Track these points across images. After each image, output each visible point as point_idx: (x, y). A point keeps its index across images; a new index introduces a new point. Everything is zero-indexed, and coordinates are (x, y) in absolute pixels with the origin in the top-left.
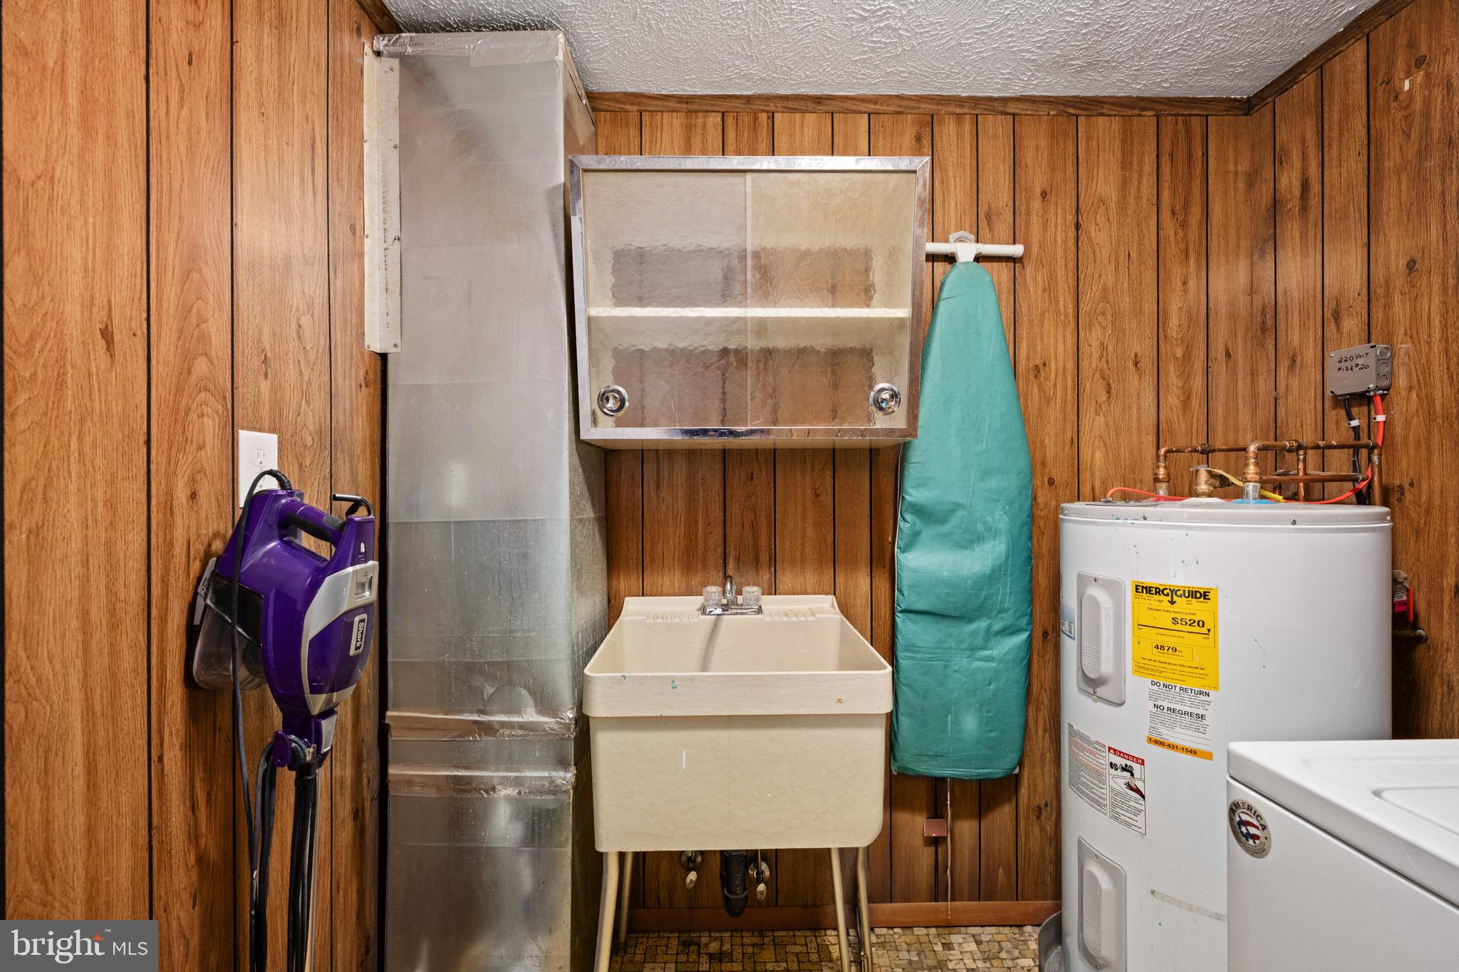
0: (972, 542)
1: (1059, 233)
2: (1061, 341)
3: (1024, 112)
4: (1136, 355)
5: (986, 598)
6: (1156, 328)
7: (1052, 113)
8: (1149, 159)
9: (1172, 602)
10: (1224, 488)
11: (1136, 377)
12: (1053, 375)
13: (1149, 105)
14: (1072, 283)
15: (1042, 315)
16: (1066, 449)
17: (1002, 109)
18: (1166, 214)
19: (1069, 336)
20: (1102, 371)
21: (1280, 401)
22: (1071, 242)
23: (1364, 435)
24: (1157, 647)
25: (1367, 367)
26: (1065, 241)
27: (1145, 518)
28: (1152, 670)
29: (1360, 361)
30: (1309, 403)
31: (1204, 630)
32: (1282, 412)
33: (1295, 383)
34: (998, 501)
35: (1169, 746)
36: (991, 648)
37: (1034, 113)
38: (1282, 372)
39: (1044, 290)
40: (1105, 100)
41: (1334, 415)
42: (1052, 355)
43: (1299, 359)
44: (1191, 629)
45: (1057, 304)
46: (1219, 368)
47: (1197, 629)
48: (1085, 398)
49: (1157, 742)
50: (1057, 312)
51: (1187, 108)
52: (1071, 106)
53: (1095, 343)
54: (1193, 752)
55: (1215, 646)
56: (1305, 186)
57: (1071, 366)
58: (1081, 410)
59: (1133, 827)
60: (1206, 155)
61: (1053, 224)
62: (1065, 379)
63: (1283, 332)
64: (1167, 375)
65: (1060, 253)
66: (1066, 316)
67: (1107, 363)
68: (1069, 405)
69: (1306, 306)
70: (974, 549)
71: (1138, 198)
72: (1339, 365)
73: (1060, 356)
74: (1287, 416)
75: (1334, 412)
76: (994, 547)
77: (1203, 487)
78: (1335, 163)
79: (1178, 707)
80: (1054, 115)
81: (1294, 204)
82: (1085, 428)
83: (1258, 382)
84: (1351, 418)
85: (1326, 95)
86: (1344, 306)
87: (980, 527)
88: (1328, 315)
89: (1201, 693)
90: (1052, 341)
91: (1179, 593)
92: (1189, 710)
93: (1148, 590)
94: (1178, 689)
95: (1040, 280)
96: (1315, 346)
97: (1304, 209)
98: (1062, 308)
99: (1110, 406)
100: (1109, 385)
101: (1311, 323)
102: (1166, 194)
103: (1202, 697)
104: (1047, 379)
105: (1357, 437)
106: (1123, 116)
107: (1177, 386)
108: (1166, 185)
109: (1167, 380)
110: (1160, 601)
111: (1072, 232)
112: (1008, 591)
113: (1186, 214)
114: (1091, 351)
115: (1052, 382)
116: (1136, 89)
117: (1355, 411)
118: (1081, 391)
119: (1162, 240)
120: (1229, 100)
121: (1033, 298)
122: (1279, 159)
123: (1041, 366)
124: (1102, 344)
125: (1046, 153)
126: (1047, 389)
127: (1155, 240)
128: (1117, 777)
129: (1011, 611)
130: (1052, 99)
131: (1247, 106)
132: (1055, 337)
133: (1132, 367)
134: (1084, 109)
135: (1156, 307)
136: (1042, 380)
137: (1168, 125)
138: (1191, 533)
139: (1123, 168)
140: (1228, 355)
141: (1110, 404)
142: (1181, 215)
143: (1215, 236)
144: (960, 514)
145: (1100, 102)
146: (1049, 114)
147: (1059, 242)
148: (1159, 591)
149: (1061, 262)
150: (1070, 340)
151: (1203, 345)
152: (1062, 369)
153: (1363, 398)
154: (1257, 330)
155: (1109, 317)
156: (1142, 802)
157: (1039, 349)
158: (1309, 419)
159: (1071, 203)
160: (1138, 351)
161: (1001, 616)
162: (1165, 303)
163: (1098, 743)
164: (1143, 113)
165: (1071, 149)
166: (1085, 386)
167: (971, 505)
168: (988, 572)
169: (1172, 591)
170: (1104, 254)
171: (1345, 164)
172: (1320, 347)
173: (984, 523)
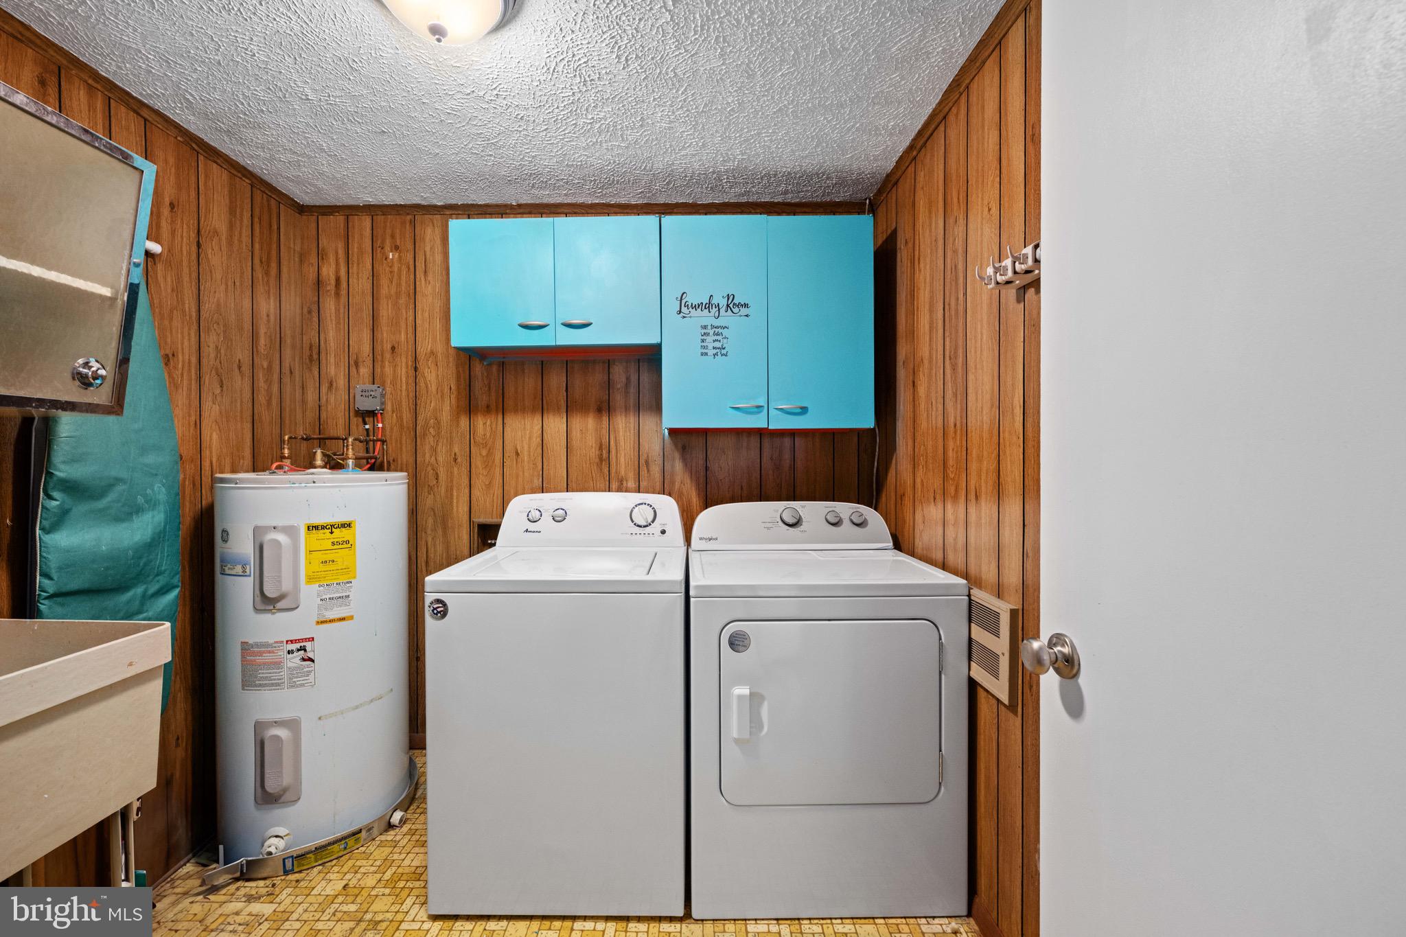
0: (131, 514)
1: (184, 244)
2: (187, 338)
3: (155, 123)
4: (239, 361)
5: (145, 564)
6: (251, 343)
7: (179, 138)
8: (247, 215)
9: (332, 533)
10: (334, 464)
11: (240, 378)
12: (180, 366)
13: (249, 176)
14: (195, 291)
15: (171, 311)
16: (192, 431)
17: (136, 108)
18: (257, 261)
19: (193, 335)
20: (217, 369)
21: (323, 408)
22: (194, 256)
23: (371, 433)
24: (322, 562)
25: (376, 397)
26: (189, 253)
27: (314, 482)
28: (319, 578)
29: (372, 393)
30: (341, 412)
31: (349, 546)
32: (324, 415)
33: (332, 399)
34: (156, 475)
35: (330, 621)
36: (147, 611)
37: (164, 129)
38: (324, 389)
39: (173, 290)
40: (222, 154)
41: (356, 421)
42: (180, 348)
43: (334, 384)
44: (343, 546)
45: (183, 304)
46: (286, 379)
47: (345, 546)
48: (205, 389)
49: (323, 622)
50: (183, 311)
51: (270, 191)
52: (196, 143)
53: (212, 346)
54: (343, 619)
55: (354, 554)
56: (338, 280)
57: (194, 360)
58: (202, 398)
59: (306, 685)
60: (279, 228)
61: (179, 236)
62: (190, 370)
63: (325, 365)
64: (258, 380)
65: (185, 263)
66: (190, 317)
67: (220, 363)
68: (193, 393)
69: (339, 354)
70: (133, 520)
71: (240, 241)
72: (361, 393)
73: (186, 351)
74: (327, 418)
75: (355, 419)
76: (153, 517)
77: (319, 462)
78: (355, 276)
79: (335, 596)
80: (179, 141)
81: (331, 287)
82: (205, 414)
83: (307, 393)
84: (365, 423)
85: (350, 234)
86: (361, 360)
87: (140, 500)
88: (352, 362)
89: (348, 583)
90: (179, 336)
91: (335, 527)
92: (341, 595)
93: (316, 528)
94: (335, 585)
95: (169, 279)
96: (344, 379)
97: (337, 294)
98: (187, 309)
99: (223, 398)
100: (222, 381)
101: (342, 364)
102: (257, 246)
103: (348, 585)
104: (175, 368)
105: (368, 435)
106: (231, 173)
107: (264, 389)
108: (257, 240)
109: (258, 384)
110: (324, 533)
111: (194, 248)
112: (166, 554)
113: (268, 266)
114: (209, 352)
115: (180, 371)
116: (247, 162)
117: (367, 419)
118: (202, 383)
119: (254, 278)
120: (293, 200)
121: (164, 294)
122: (321, 255)
123: (170, 356)
124: (217, 347)
125: (173, 170)
126: (175, 376)
127: (250, 277)
128: (294, 657)
129: (168, 572)
130: (182, 129)
131: (302, 209)
132: (182, 333)
133: (237, 370)
134: (206, 152)
135: (251, 328)
136: (171, 368)
137: (258, 195)
138: (342, 490)
139: (230, 214)
140: (291, 373)
141: (222, 396)
142: (266, 264)
143: (284, 288)
144: (120, 488)
145: (217, 153)
146: (176, 138)
147: (185, 253)
148: (323, 527)
149: (186, 270)
150: (194, 339)
151: (278, 362)
152: (187, 361)
153: (372, 414)
154: (306, 359)
155: (222, 327)
156: (313, 665)
157: (169, 340)
158: (341, 422)
159: (194, 223)
160: (241, 358)
161: (157, 578)
162: (256, 326)
163: (276, 642)
164: (244, 179)
165: (193, 179)
166: (205, 379)
167: (131, 479)
168: (149, 540)
169: (331, 526)
170: (218, 275)
171: (361, 280)
172: (347, 380)
173: (145, 496)
